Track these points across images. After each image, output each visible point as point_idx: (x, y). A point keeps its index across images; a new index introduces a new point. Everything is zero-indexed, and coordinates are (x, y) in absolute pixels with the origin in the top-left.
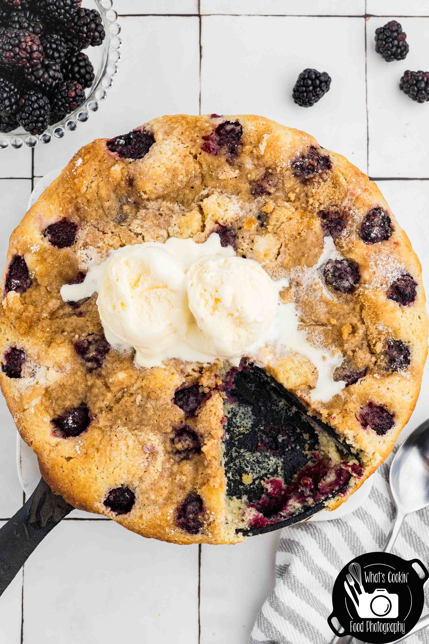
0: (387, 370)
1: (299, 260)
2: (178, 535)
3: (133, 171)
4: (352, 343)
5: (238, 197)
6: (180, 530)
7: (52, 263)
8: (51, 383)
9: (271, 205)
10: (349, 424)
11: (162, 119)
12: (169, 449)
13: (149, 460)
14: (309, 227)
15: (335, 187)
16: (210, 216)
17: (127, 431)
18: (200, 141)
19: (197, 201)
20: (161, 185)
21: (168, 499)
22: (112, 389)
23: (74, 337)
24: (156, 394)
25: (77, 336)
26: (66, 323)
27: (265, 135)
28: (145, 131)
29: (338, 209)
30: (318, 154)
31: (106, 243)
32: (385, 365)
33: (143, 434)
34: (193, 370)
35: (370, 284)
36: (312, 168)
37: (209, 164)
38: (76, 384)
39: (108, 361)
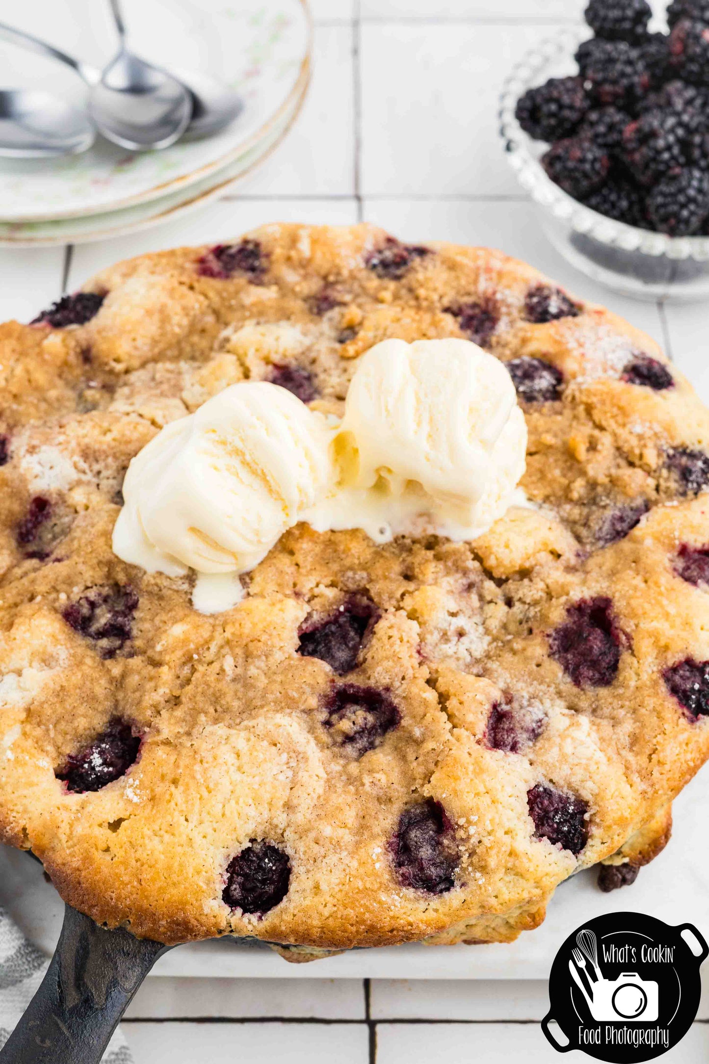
2: (411, 905)
3: (84, 337)
4: (600, 464)
5: (291, 321)
8: (34, 694)
9: (356, 313)
12: (326, 738)
13: (292, 764)
14: (436, 326)
15: (455, 270)
17: (226, 729)
18: (191, 267)
19: (219, 349)
20: (144, 340)
21: (363, 828)
22: (167, 658)
23: (58, 599)
24: (260, 644)
25: (63, 596)
26: (34, 582)
27: (301, 232)
29: (475, 298)
30: (402, 245)
31: (72, 435)
32: (676, 486)
33: (261, 720)
34: (317, 586)
35: (584, 374)
36: (401, 261)
37: (219, 293)
38: (88, 683)
39: (142, 620)
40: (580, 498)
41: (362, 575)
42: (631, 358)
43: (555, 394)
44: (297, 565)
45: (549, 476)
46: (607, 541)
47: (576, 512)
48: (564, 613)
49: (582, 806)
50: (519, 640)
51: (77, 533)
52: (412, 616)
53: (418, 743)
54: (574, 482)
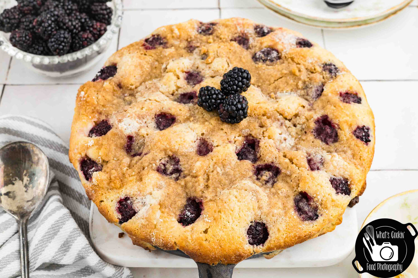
0: (332, 77)
2: (308, 226)
3: (116, 80)
4: (304, 75)
5: (184, 57)
6: (307, 222)
7: (107, 143)
9: (204, 49)
12: (260, 184)
13: (254, 194)
14: (232, 46)
15: (228, 27)
16: (177, 70)
17: (227, 190)
19: (164, 72)
20: (138, 76)
21: (284, 207)
22: (199, 174)
23: (153, 166)
24: (226, 161)
25: (154, 165)
26: (142, 163)
27: (173, 28)
28: (107, 66)
29: (238, 34)
30: (206, 23)
32: (329, 76)
33: (238, 184)
34: (235, 137)
35: (285, 49)
36: (208, 29)
37: (155, 54)
38: (175, 190)
39: (184, 164)
40: (302, 87)
41: (247, 130)
42: (296, 40)
43: (279, 58)
44: (225, 132)
45: (290, 83)
46: (316, 98)
47: (302, 92)
48: (314, 124)
49: (346, 180)
50: (303, 136)
51: (148, 143)
52: (269, 138)
53: (290, 176)
54: (298, 83)
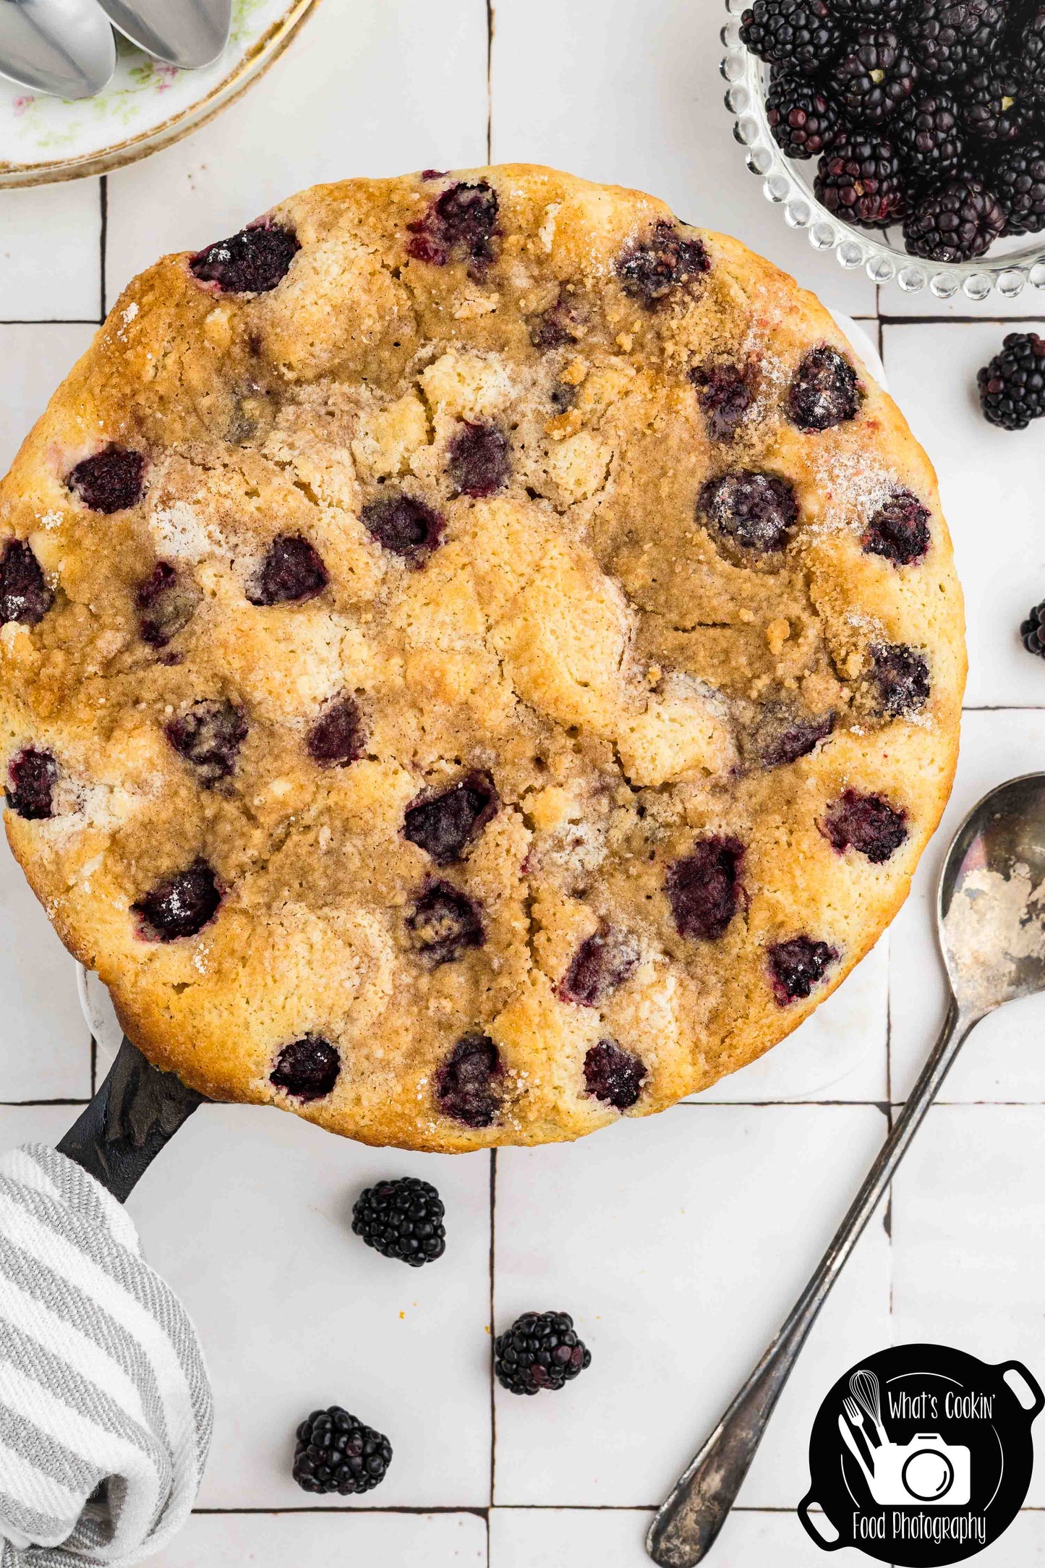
0: (879, 714)
1: (656, 485)
2: (445, 1132)
3: (256, 321)
4: (794, 661)
5: (504, 355)
6: (448, 1121)
7: (93, 548)
8: (121, 822)
9: (580, 366)
10: (805, 847)
11: (309, 193)
12: (405, 942)
13: (362, 971)
14: (670, 409)
15: (723, 312)
16: (442, 406)
17: (306, 910)
18: (403, 237)
19: (412, 374)
20: (324, 346)
21: (414, 1053)
22: (262, 820)
23: (164, 711)
24: (361, 823)
25: (169, 709)
26: (141, 682)
27: (550, 208)
28: (275, 225)
29: (734, 359)
30: (676, 238)
31: (214, 490)
32: (873, 703)
33: (342, 913)
34: (439, 759)
35: (821, 523)
36: (665, 272)
37: (428, 287)
38: (179, 818)
39: (247, 758)
40: (759, 698)
41: (490, 754)
44: (423, 728)
45: (734, 662)
46: (770, 761)
47: (747, 714)
48: (693, 846)
49: (640, 1071)
50: (638, 862)
51: (198, 628)
53: (496, 974)
54: (759, 677)
